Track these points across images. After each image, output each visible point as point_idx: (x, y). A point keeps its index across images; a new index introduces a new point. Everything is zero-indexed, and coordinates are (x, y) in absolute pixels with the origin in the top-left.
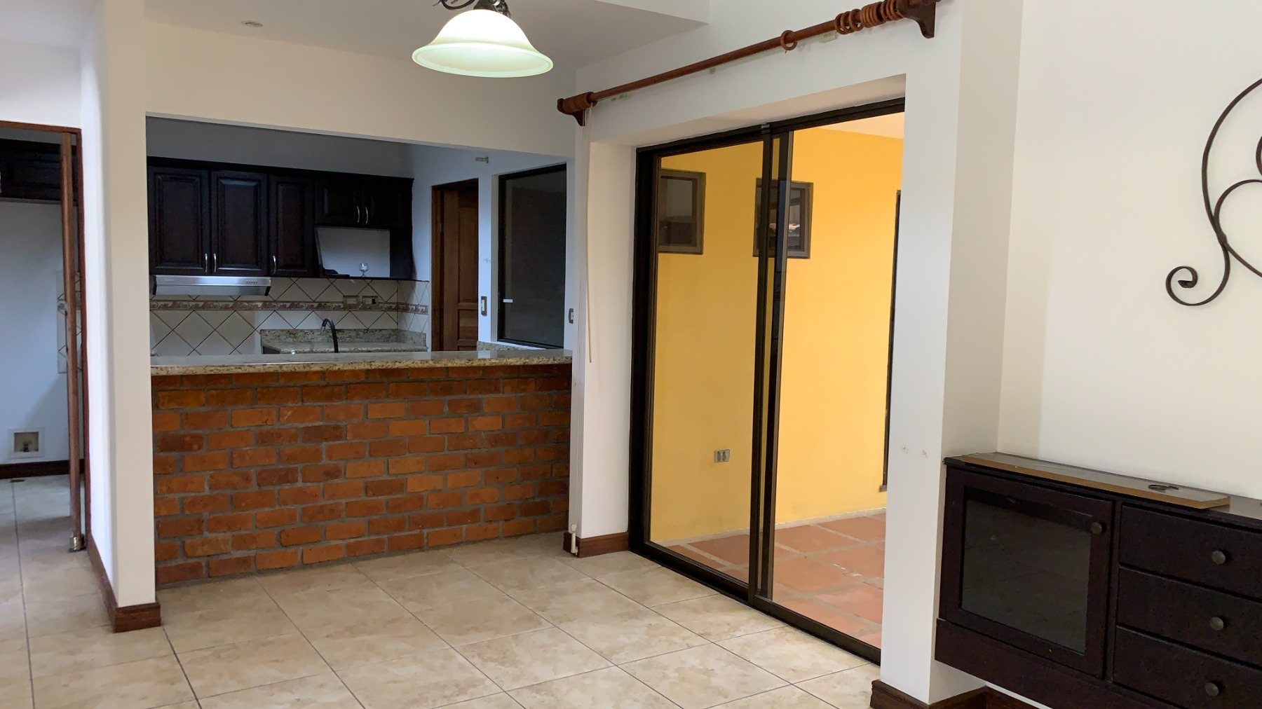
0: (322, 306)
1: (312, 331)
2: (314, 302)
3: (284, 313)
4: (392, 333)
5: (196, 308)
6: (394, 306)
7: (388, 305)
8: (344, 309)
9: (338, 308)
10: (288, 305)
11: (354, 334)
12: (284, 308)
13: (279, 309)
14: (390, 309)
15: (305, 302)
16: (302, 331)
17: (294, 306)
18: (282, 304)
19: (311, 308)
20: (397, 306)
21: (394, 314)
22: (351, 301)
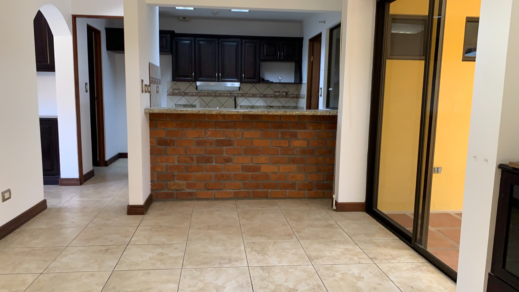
0: (265, 96)
1: (260, 106)
2: (262, 94)
3: (250, 99)
4: (294, 108)
5: (216, 96)
6: (295, 96)
7: (293, 96)
8: (274, 97)
9: (271, 97)
11: (277, 108)
15: (258, 94)
17: (254, 96)
18: (249, 95)
19: (261, 97)
20: (297, 96)
21: (295, 99)
22: (277, 94)
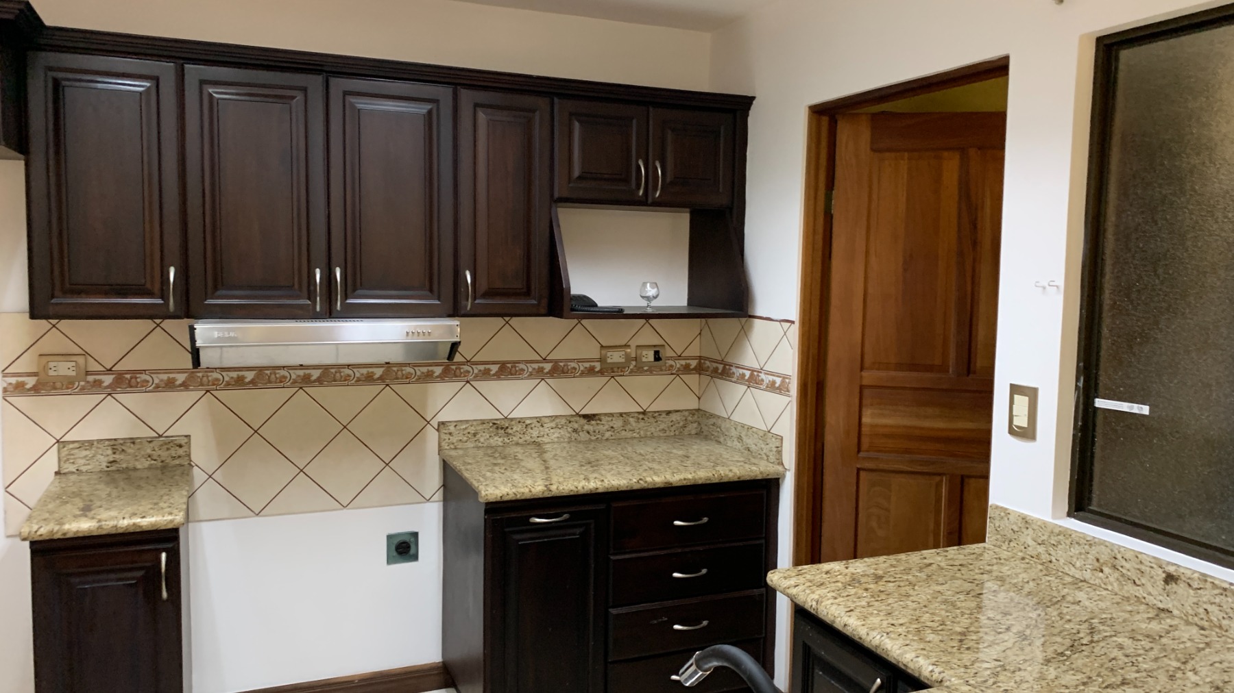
0: (559, 370)
1: (539, 420)
2: (544, 360)
3: (484, 386)
4: (690, 418)
5: (306, 381)
6: (694, 363)
7: (683, 362)
8: (602, 373)
9: (591, 372)
10: (494, 368)
11: (618, 423)
12: (485, 375)
13: (476, 378)
14: (687, 369)
15: (526, 362)
16: (520, 421)
17: (507, 370)
18: (482, 367)
19: (540, 374)
20: (700, 364)
21: (692, 379)
22: (616, 357)
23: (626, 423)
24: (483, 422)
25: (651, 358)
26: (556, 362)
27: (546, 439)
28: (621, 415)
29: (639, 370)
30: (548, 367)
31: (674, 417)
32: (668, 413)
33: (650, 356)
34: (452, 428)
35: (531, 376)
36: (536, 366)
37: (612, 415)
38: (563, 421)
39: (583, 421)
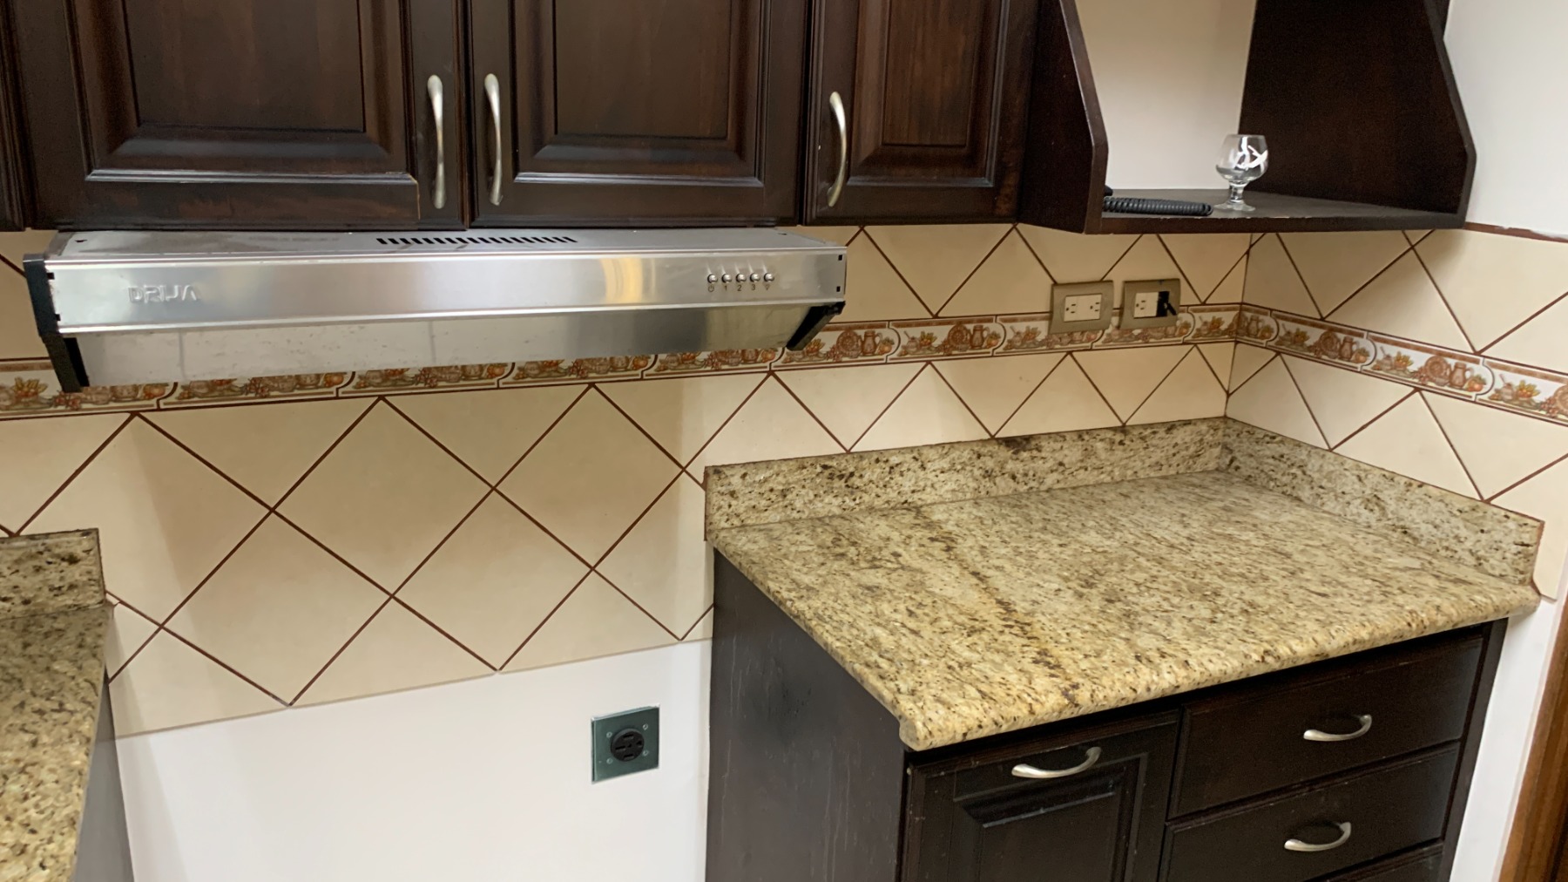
0: (965, 339)
2: (936, 319)
3: (811, 381)
4: (1208, 438)
6: (1228, 318)
7: (1208, 317)
8: (1049, 345)
9: (1027, 343)
10: (829, 340)
11: (1072, 454)
12: (809, 356)
13: (792, 364)
14: (1213, 332)
15: (899, 323)
19: (923, 351)
20: (1239, 318)
22: (1083, 308)
23: (1088, 453)
24: (801, 464)
25: (1152, 310)
26: (959, 323)
27: (928, 496)
28: (1080, 434)
29: (1126, 337)
30: (941, 333)
31: (1181, 435)
32: (1171, 427)
33: (1147, 303)
34: (736, 481)
35: (904, 357)
36: (916, 332)
37: (1061, 436)
38: (966, 454)
39: (1005, 453)
